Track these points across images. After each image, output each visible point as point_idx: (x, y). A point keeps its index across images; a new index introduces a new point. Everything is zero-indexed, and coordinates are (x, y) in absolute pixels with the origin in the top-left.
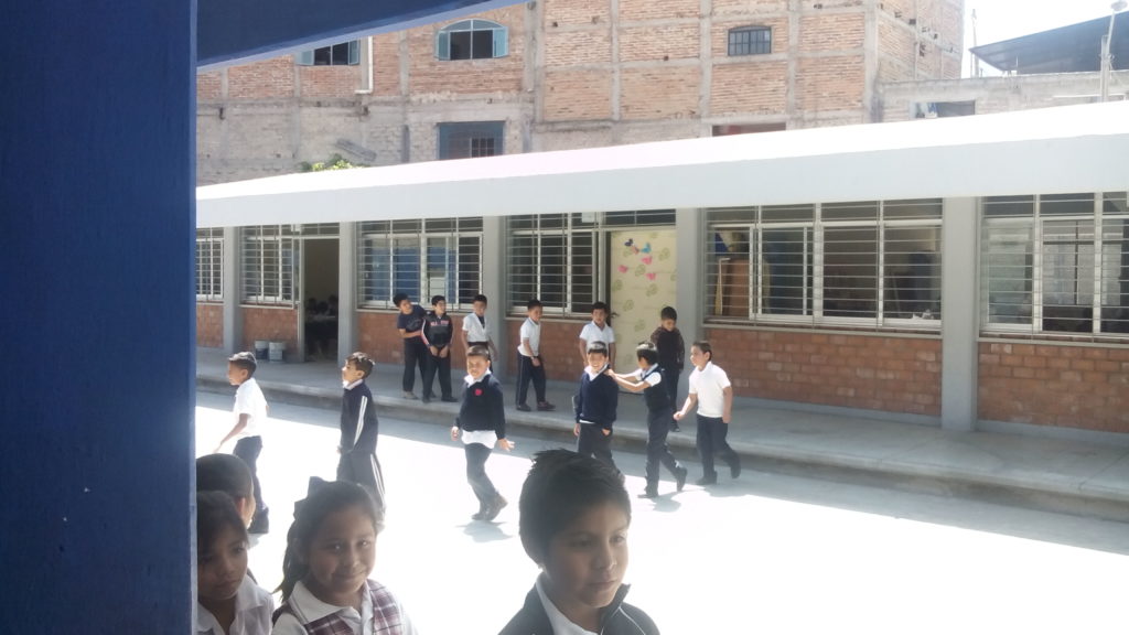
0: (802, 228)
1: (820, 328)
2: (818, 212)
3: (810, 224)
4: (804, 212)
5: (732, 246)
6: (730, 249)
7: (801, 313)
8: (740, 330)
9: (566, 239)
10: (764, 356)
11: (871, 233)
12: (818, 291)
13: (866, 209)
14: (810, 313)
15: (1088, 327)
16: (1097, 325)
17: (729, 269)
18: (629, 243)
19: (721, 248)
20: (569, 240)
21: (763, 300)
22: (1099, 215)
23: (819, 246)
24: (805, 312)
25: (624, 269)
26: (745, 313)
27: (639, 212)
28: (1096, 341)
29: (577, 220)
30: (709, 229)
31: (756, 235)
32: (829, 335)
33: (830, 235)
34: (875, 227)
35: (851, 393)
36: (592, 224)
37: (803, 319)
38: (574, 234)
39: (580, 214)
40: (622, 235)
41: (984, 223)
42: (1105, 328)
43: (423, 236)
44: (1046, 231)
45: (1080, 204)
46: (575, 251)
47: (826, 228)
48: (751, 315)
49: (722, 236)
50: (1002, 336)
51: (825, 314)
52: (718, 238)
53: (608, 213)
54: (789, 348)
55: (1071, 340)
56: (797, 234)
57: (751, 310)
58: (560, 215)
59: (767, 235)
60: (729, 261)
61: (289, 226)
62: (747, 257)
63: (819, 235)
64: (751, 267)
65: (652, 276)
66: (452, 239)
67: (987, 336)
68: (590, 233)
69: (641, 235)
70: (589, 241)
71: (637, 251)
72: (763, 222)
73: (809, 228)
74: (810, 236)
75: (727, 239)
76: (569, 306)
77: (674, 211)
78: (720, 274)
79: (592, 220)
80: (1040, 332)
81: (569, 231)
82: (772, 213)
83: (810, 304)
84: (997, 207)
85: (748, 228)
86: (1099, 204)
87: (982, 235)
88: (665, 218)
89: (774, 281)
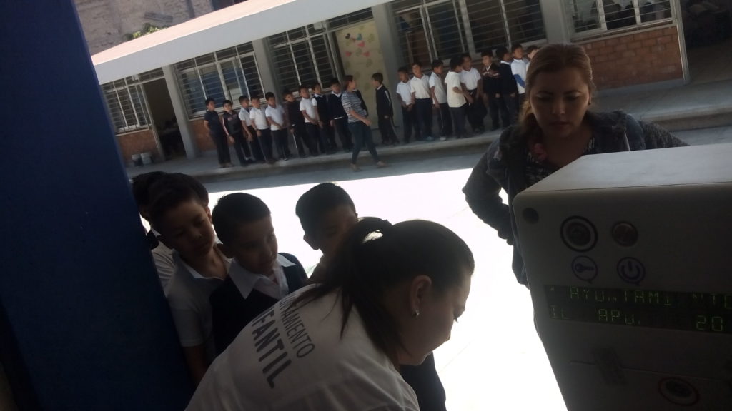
0: (451, 1)
5: (411, 22)
6: (411, 25)
9: (308, 43)
12: (470, 39)
15: (633, 21)
16: (638, 19)
17: (413, 38)
18: (348, 36)
19: (405, 25)
20: (310, 43)
23: (464, 10)
25: (349, 54)
27: (349, 14)
28: (640, 29)
29: (311, 29)
30: (395, 15)
31: (424, 11)
36: (322, 29)
38: (311, 39)
39: (312, 25)
40: (343, 32)
42: (643, 19)
43: (218, 63)
46: (315, 50)
49: (404, 18)
50: (584, 39)
52: (401, 19)
53: (330, 20)
55: (625, 32)
56: (448, 6)
58: (299, 29)
59: (431, 10)
60: (412, 33)
61: (130, 77)
62: (422, 28)
63: (462, 3)
64: (426, 33)
65: (367, 54)
66: (236, 60)
68: (322, 36)
69: (354, 30)
70: (322, 41)
71: (354, 40)
75: (408, 19)
77: (370, 8)
78: (408, 42)
79: (320, 27)
80: (606, 31)
81: (308, 38)
83: (467, 48)
85: (418, 9)
88: (365, 14)
89: (441, 39)
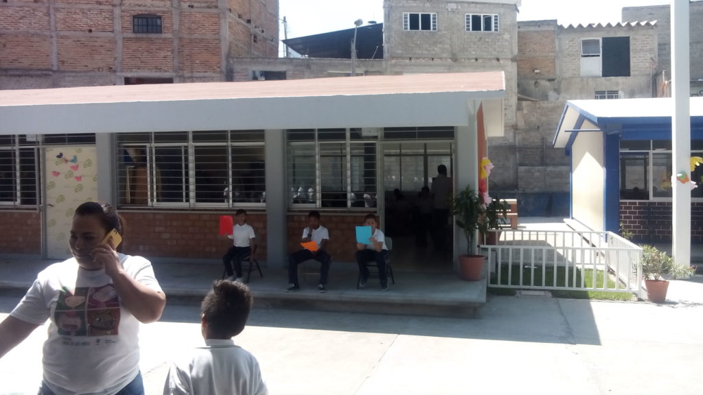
0: (181, 147)
1: (194, 210)
2: (191, 136)
3: (186, 144)
4: (182, 136)
5: (136, 157)
6: (134, 160)
7: (182, 201)
8: (142, 213)
9: (15, 153)
10: (158, 229)
11: (223, 150)
12: (192, 187)
13: (220, 135)
14: (187, 201)
15: (345, 204)
16: (349, 203)
17: (134, 173)
18: (60, 156)
19: (128, 159)
20: (17, 153)
21: (157, 193)
22: (348, 141)
23: (191, 158)
24: (184, 200)
25: (56, 174)
26: (145, 202)
27: (69, 135)
28: (349, 212)
29: (23, 139)
30: (119, 146)
31: (151, 151)
32: (199, 214)
33: (198, 151)
34: (225, 146)
35: (214, 249)
36: (34, 142)
37: (184, 205)
38: (20, 149)
39: (25, 136)
40: (52, 152)
41: (288, 145)
42: (353, 205)
44: (321, 149)
45: (338, 134)
46: (22, 161)
47: (196, 147)
48: (150, 203)
49: (128, 151)
50: (299, 211)
51: (197, 201)
52: (126, 152)
53: (46, 135)
54: (175, 223)
55: (336, 212)
56: (177, 151)
57: (149, 200)
58: (9, 136)
59: (158, 151)
60: (134, 168)
62: (145, 165)
63: (191, 151)
64: (148, 172)
65: (78, 178)
67: (292, 211)
68: (33, 149)
69: (69, 151)
70: (32, 154)
71: (67, 161)
72: (155, 143)
73: (186, 147)
74: (186, 152)
75: (132, 153)
76: (19, 201)
77: (94, 134)
78: (128, 177)
79: (34, 140)
81: (17, 147)
82: (161, 137)
83: (187, 195)
84: (294, 135)
85: (145, 146)
86: (348, 134)
87: (287, 152)
88: (88, 139)
89: (163, 181)
